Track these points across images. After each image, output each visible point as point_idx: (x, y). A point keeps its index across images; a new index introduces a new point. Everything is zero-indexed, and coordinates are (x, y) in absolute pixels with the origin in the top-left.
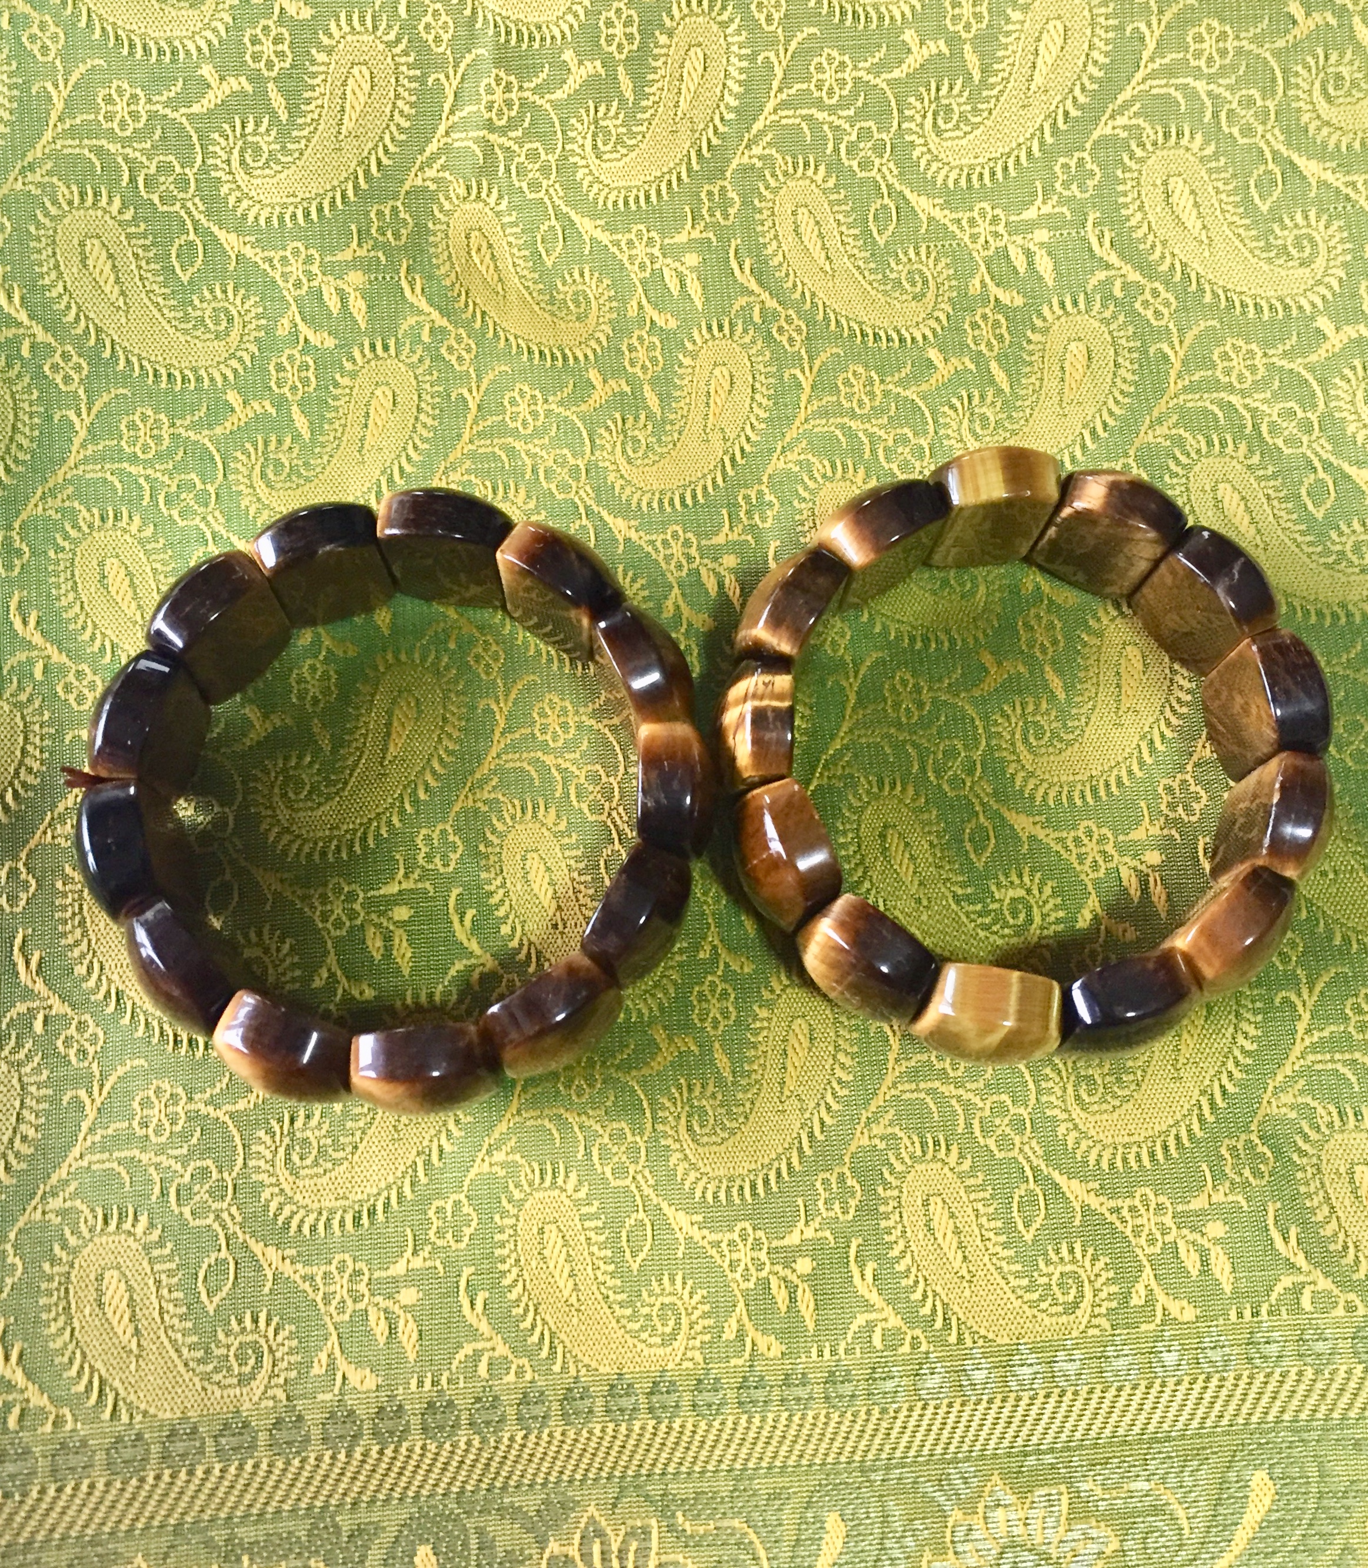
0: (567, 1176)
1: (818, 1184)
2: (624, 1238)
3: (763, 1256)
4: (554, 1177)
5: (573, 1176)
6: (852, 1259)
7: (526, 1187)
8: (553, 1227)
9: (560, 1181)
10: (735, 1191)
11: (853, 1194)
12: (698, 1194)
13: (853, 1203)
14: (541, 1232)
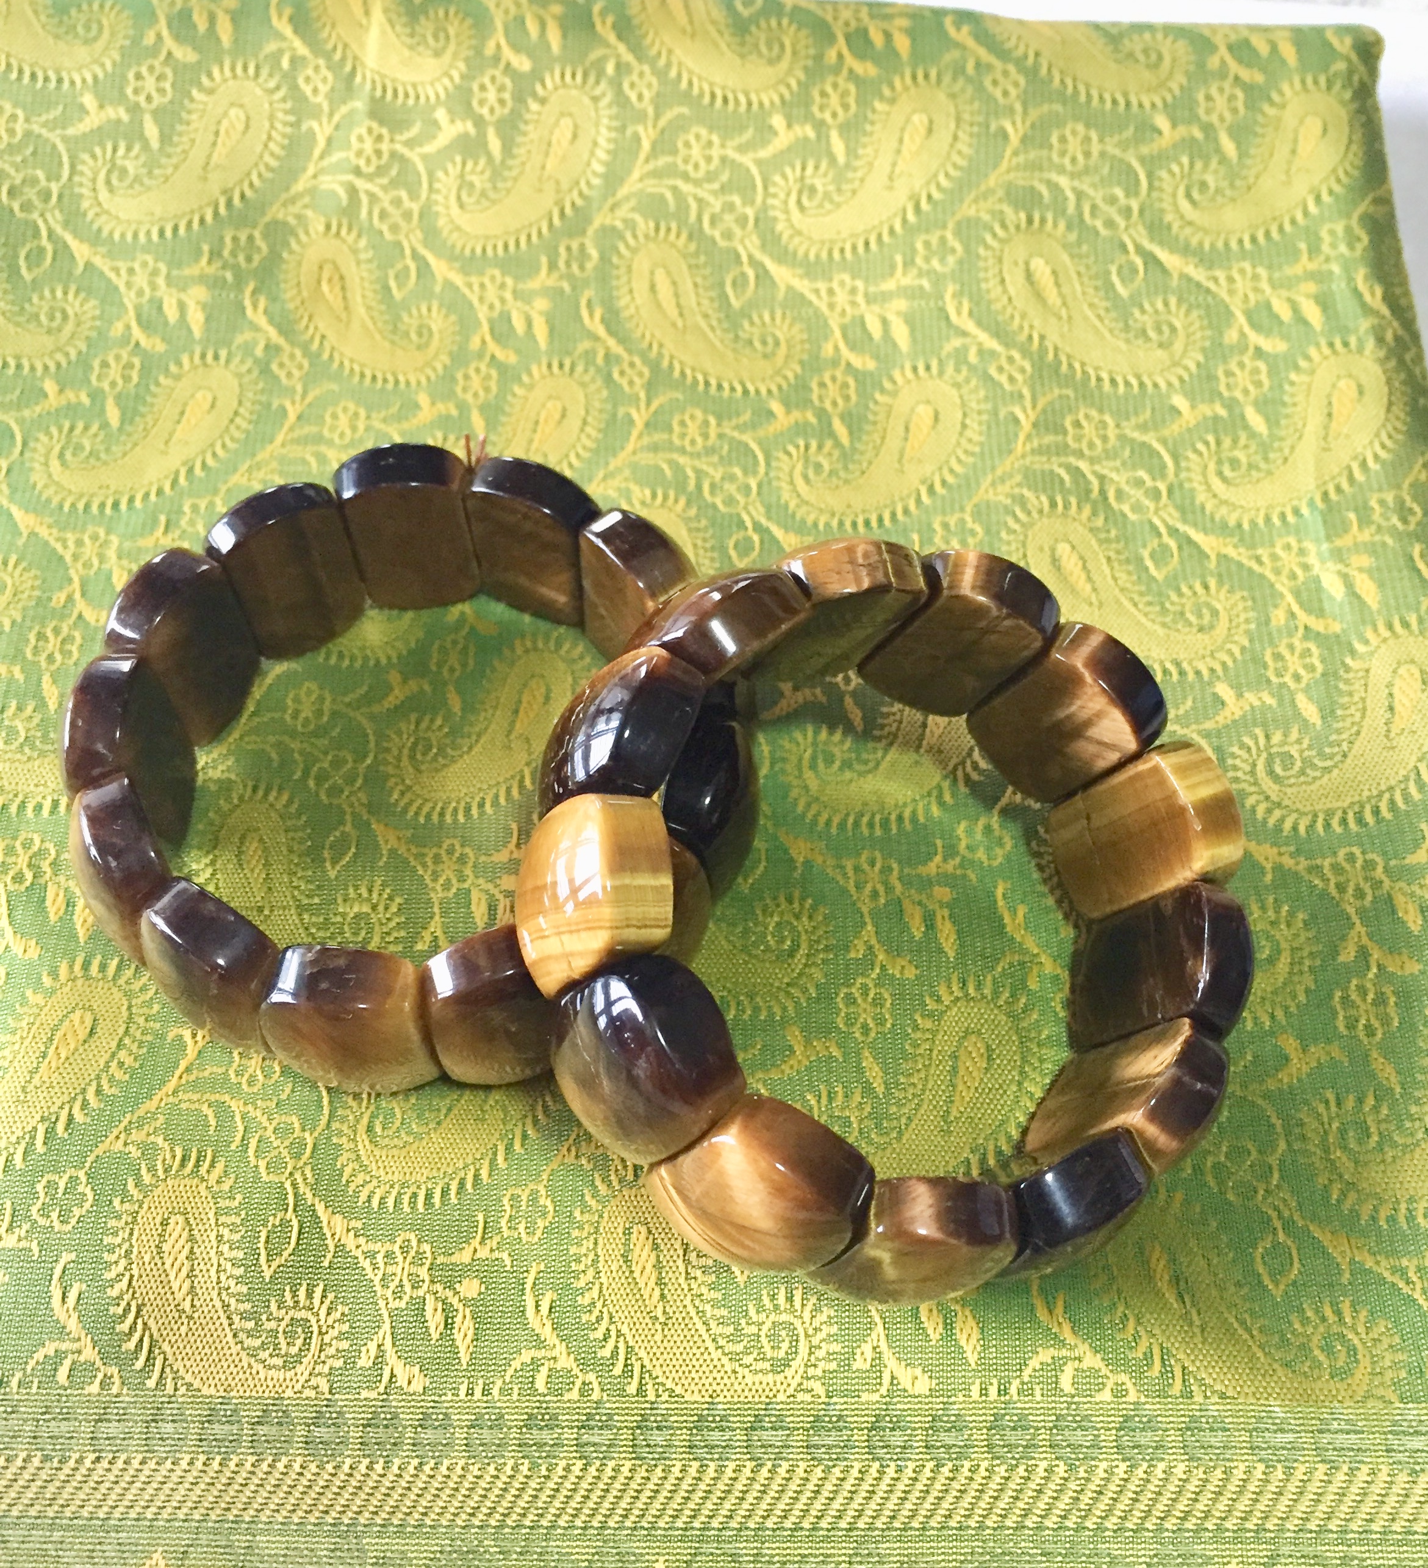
0: (212, 1165)
1: (505, 1201)
2: (263, 1239)
3: (423, 1272)
4: (197, 1165)
5: (220, 1166)
6: (528, 1286)
7: (160, 1173)
8: (181, 1219)
9: (203, 1170)
10: (406, 1199)
11: (544, 1214)
12: (363, 1197)
13: (541, 1223)
14: (165, 1223)
